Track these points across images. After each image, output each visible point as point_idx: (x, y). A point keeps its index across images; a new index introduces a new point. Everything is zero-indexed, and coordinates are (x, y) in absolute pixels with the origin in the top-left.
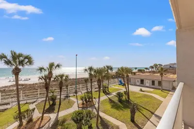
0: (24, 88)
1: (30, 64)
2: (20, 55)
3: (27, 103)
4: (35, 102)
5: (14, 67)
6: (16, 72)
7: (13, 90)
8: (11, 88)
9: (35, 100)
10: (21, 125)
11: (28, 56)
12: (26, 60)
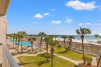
0: (92, 46)
1: (89, 33)
2: (84, 29)
3: (91, 55)
4: (96, 56)
5: (81, 35)
6: (82, 37)
7: (87, 46)
8: (87, 45)
9: (97, 55)
10: (84, 63)
11: (88, 29)
12: (87, 31)
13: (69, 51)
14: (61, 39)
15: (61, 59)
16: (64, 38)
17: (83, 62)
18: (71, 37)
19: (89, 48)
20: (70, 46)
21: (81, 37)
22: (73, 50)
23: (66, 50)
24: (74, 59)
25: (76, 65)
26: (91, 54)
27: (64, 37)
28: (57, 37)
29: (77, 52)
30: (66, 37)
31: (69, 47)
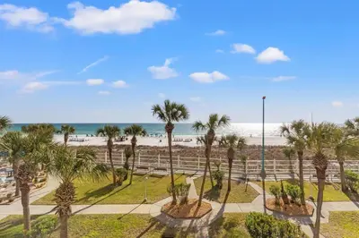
0: (183, 152)
1: (184, 118)
2: (174, 106)
3: (184, 174)
4: (193, 175)
5: (167, 122)
6: (169, 128)
9: (193, 172)
11: (182, 106)
12: (180, 112)
13: (126, 178)
14: (87, 138)
15: (103, 216)
16: (111, 135)
17: (170, 199)
18: (135, 130)
19: (179, 157)
20: (130, 162)
21: (166, 127)
22: (139, 171)
23: (117, 178)
24: (145, 201)
25: (154, 219)
26: (182, 172)
27: (110, 130)
28: (72, 131)
29: (152, 176)
30: (119, 130)
31: (126, 166)
